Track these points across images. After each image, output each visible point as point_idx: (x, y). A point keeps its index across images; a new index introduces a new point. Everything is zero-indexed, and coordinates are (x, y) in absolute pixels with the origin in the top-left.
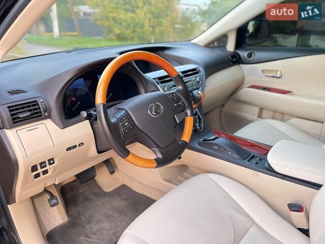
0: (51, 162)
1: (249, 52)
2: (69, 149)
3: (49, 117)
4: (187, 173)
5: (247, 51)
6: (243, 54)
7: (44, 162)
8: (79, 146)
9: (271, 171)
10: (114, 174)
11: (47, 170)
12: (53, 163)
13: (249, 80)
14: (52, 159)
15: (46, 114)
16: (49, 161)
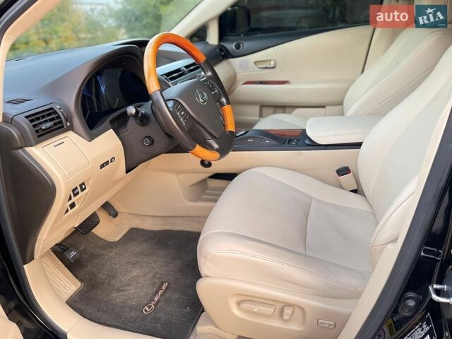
0: (83, 187)
1: (235, 44)
2: (102, 166)
3: (71, 128)
4: (210, 190)
5: (233, 42)
6: (231, 46)
7: (76, 188)
8: (111, 162)
9: (314, 146)
10: (117, 218)
11: (74, 202)
12: (85, 188)
13: (242, 76)
14: (83, 184)
15: (68, 124)
16: (81, 186)
